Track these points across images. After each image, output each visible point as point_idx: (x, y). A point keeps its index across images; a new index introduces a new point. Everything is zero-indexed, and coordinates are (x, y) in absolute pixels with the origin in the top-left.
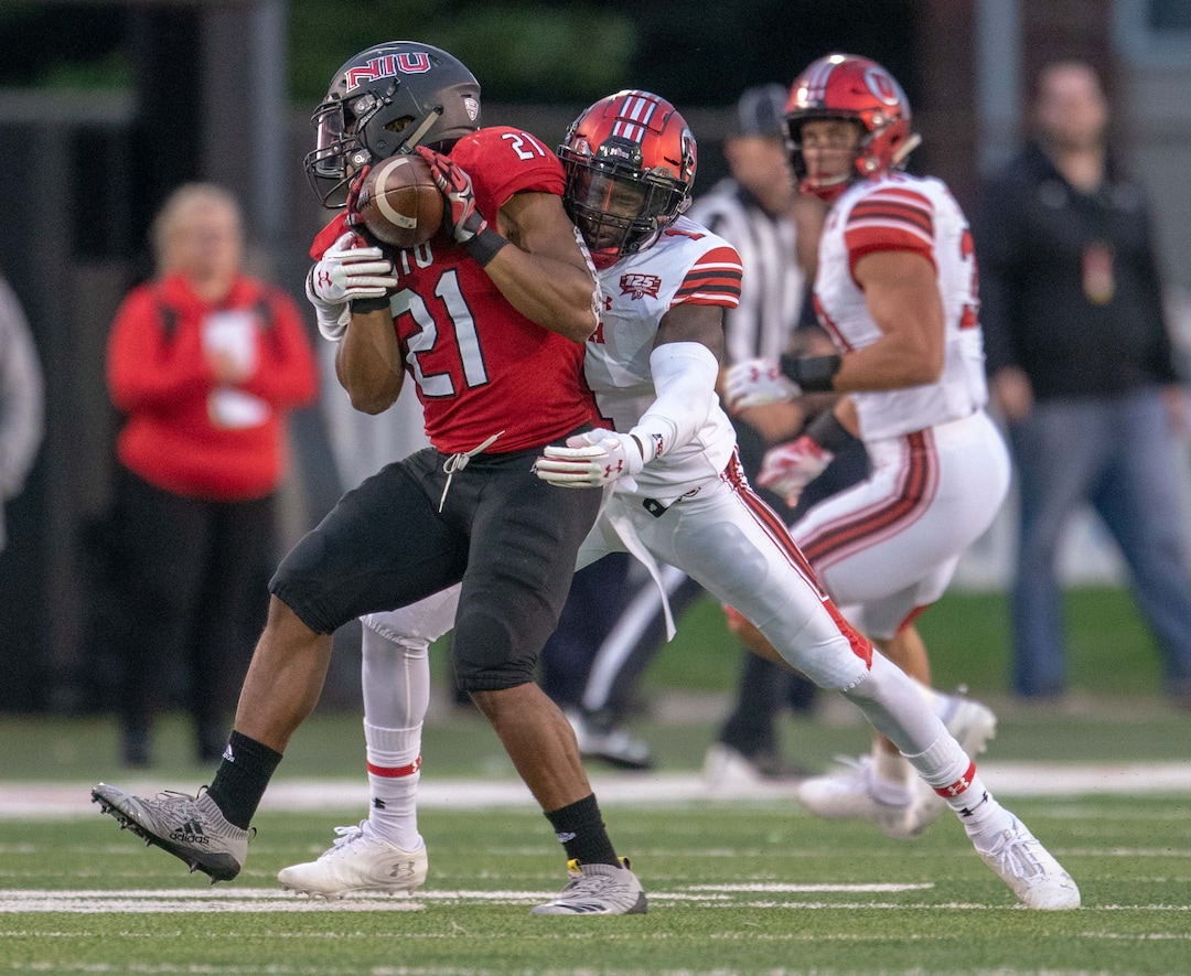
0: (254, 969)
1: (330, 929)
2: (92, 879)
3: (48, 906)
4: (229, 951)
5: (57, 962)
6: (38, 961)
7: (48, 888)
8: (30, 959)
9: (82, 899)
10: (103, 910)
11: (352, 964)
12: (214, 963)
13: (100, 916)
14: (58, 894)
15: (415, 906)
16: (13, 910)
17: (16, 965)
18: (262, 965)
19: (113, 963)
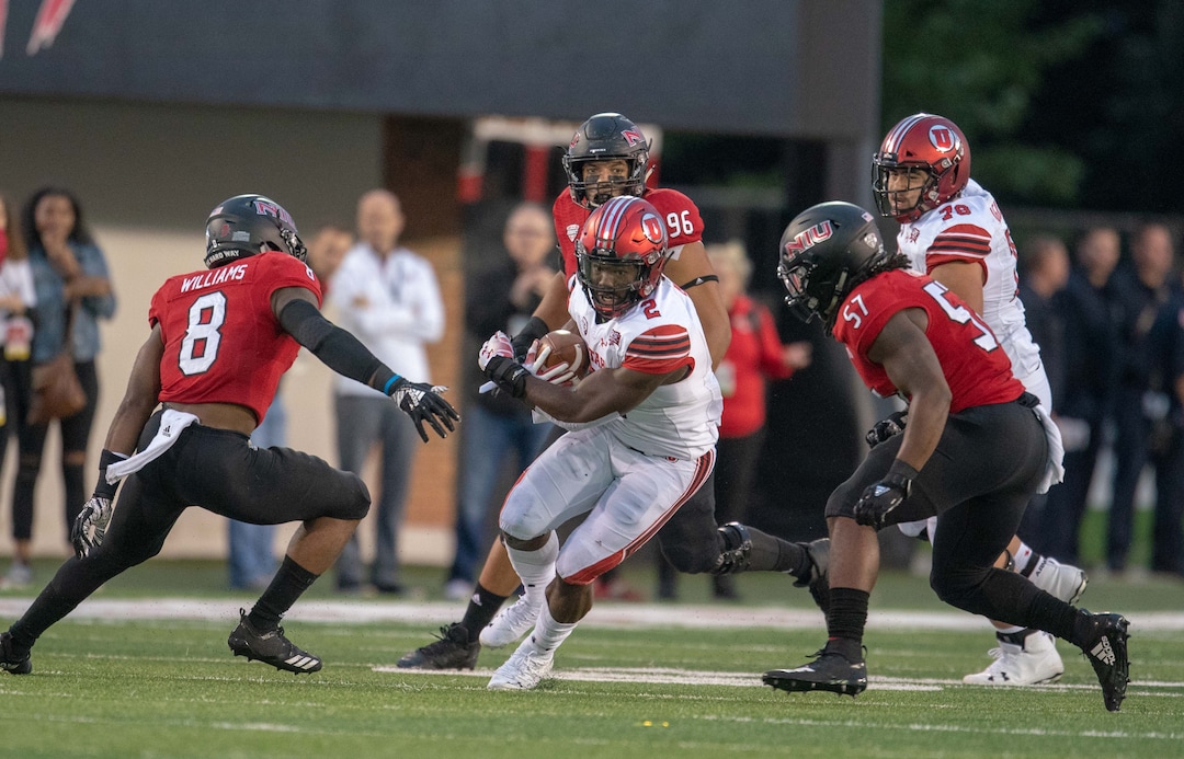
0: (839, 723)
1: (884, 700)
2: (743, 665)
3: (715, 681)
4: (823, 712)
5: (720, 715)
6: (708, 714)
7: (716, 671)
8: (704, 713)
9: (737, 678)
10: (748, 685)
11: (897, 722)
12: (814, 719)
13: (747, 688)
14: (721, 674)
15: (936, 688)
16: (693, 683)
17: (695, 716)
18: (843, 721)
19: (753, 717)
